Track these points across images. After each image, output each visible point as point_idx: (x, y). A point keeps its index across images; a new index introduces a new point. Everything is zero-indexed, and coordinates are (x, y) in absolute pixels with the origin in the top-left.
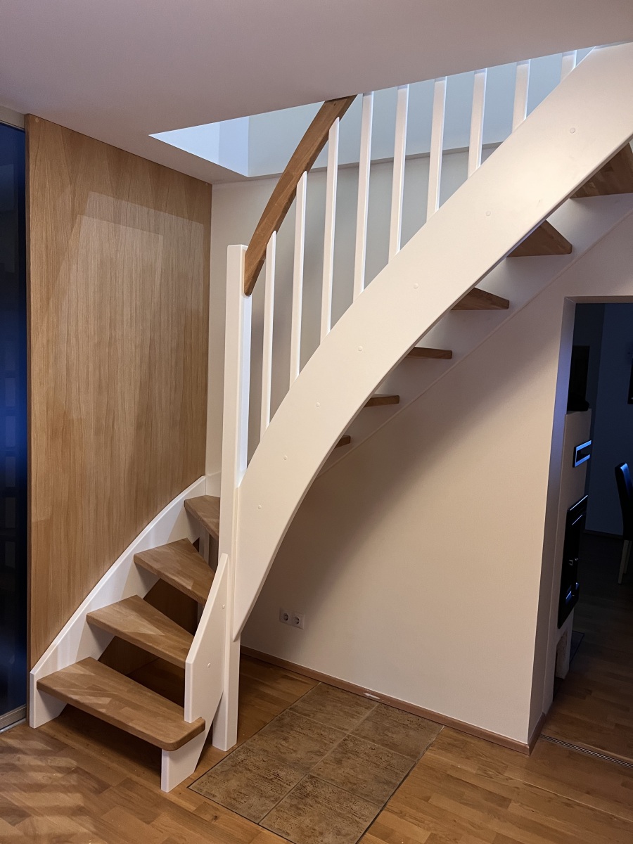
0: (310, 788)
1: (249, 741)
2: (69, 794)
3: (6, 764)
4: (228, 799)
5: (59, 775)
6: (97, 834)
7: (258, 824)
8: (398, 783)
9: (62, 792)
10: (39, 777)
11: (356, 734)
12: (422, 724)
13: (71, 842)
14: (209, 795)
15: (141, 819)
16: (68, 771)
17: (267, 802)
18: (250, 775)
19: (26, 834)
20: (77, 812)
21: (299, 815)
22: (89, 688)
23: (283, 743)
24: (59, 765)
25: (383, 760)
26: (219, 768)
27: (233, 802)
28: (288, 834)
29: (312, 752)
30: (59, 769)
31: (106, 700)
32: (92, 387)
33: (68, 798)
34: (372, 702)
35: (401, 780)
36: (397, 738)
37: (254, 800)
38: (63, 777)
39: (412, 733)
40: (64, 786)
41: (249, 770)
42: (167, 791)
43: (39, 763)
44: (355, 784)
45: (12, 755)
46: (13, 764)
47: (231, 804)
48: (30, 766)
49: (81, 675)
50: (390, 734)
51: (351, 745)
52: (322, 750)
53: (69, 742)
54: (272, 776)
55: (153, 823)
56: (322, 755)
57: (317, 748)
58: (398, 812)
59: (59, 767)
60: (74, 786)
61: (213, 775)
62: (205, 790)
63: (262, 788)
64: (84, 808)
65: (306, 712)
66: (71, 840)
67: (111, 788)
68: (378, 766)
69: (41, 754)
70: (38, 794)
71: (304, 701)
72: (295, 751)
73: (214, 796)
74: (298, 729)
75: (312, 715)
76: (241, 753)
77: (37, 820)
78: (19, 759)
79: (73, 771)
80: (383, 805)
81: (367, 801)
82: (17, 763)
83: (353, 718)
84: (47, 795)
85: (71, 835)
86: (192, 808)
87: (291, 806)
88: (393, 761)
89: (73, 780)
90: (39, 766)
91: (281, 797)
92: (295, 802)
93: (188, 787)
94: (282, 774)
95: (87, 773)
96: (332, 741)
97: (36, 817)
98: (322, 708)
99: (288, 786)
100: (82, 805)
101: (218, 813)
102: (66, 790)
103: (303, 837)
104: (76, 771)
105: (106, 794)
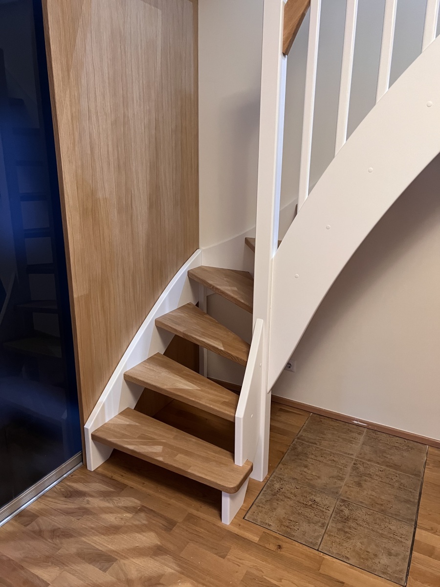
0: (347, 512)
1: (277, 470)
2: (144, 534)
3: (79, 509)
4: (283, 528)
5: (129, 515)
6: (182, 573)
7: (318, 550)
8: (417, 501)
9: (137, 532)
10: (111, 519)
11: (361, 458)
12: (410, 445)
13: (162, 584)
14: (264, 525)
15: (216, 554)
16: (136, 510)
17: (317, 527)
18: (291, 503)
19: (119, 580)
20: (157, 551)
21: (349, 538)
22: (140, 437)
23: (305, 470)
24: (126, 506)
25: (394, 480)
26: (263, 497)
27: (288, 530)
28: (347, 558)
29: (333, 477)
30: (127, 509)
31: (158, 449)
32: (113, 166)
33: (145, 538)
34: (361, 428)
35: (418, 498)
36: (396, 458)
37: (305, 527)
38: (132, 517)
39: (405, 454)
40: (137, 526)
41: (289, 498)
42: (228, 524)
43: (107, 504)
44: (382, 505)
45: (81, 499)
46: (85, 508)
47: (287, 532)
48: (100, 508)
49: (128, 425)
50: (388, 456)
51: (362, 469)
52: (340, 475)
53: (126, 482)
54: (310, 503)
55: (228, 557)
56: (342, 479)
57: (335, 473)
58: (430, 529)
59: (126, 507)
60: (145, 525)
61: (261, 505)
62: (259, 520)
63: (306, 514)
64: (161, 547)
65: (311, 441)
66: (161, 581)
67: (178, 524)
68: (393, 487)
69: (105, 495)
70: (116, 536)
71: (305, 430)
72: (319, 477)
73: (270, 525)
74: (313, 457)
75: (318, 443)
76: (275, 482)
77: (124, 564)
78: (88, 502)
79: (139, 510)
80: (414, 523)
81: (399, 520)
82: (87, 506)
83: (352, 443)
84: (125, 537)
85: (160, 576)
86: (256, 539)
87: (339, 530)
88: (402, 481)
89: (142, 519)
90: (108, 508)
91: (327, 522)
92: (340, 526)
93: (244, 518)
94: (318, 500)
95: (152, 510)
96: (346, 466)
97: (122, 561)
98: (324, 436)
99: (327, 511)
100: (159, 543)
101: (280, 543)
102: (140, 529)
103: (362, 561)
104: (143, 509)
105: (176, 530)
